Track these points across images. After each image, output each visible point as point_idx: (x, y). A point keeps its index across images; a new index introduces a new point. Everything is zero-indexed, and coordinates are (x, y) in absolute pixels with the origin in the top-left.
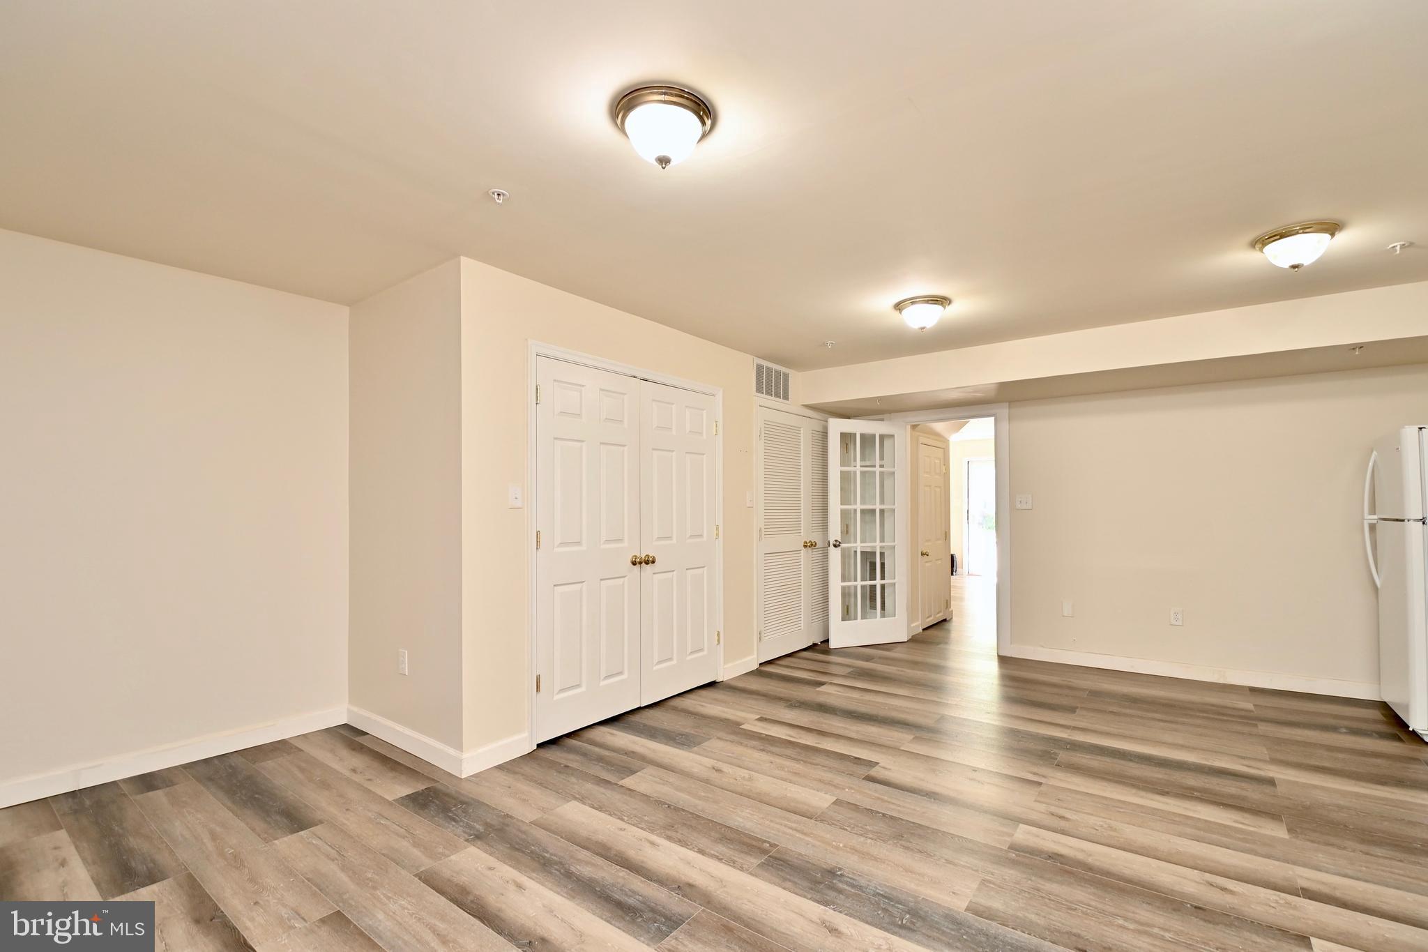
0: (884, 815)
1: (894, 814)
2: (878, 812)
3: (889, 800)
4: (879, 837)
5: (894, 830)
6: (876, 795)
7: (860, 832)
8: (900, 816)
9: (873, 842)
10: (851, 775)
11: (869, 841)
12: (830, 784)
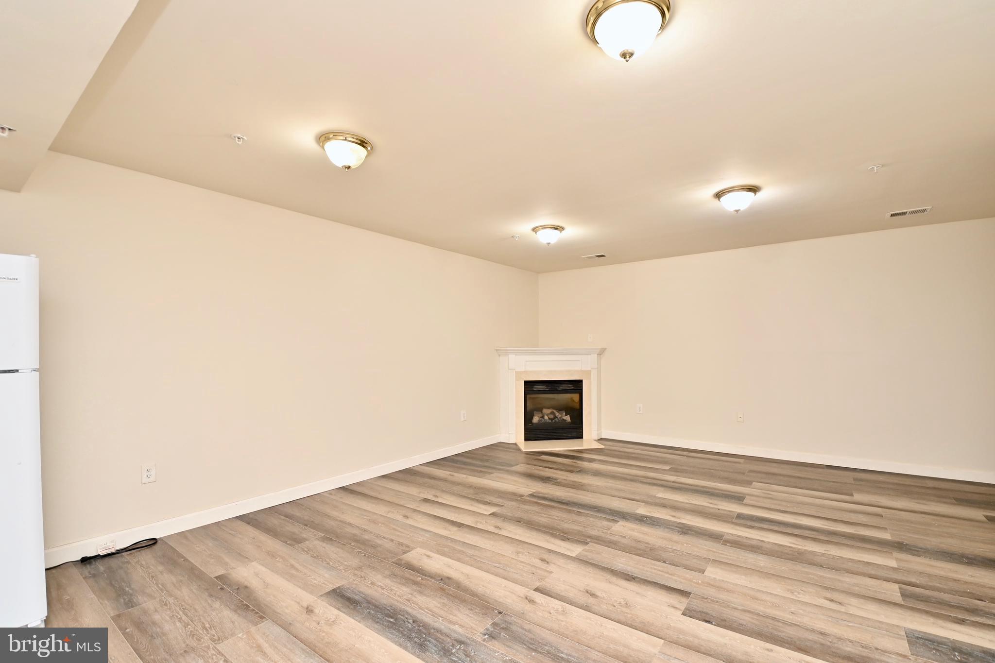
0: (665, 562)
1: (657, 563)
2: (670, 564)
3: (663, 574)
4: (664, 549)
5: (657, 553)
6: (674, 578)
7: (677, 551)
8: (653, 562)
9: (667, 546)
10: (704, 598)
11: (670, 547)
12: (710, 585)
